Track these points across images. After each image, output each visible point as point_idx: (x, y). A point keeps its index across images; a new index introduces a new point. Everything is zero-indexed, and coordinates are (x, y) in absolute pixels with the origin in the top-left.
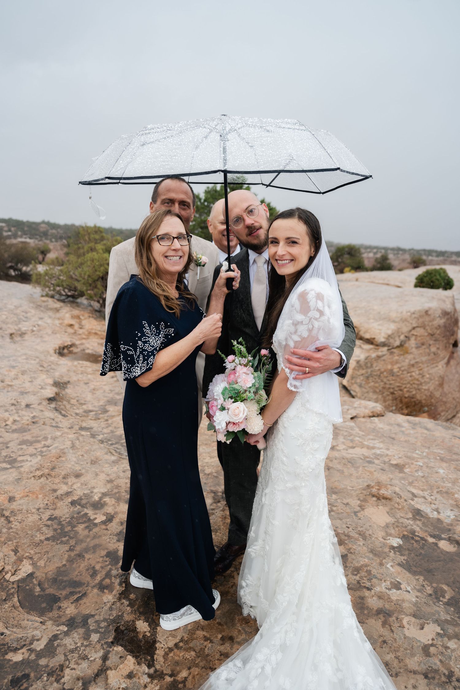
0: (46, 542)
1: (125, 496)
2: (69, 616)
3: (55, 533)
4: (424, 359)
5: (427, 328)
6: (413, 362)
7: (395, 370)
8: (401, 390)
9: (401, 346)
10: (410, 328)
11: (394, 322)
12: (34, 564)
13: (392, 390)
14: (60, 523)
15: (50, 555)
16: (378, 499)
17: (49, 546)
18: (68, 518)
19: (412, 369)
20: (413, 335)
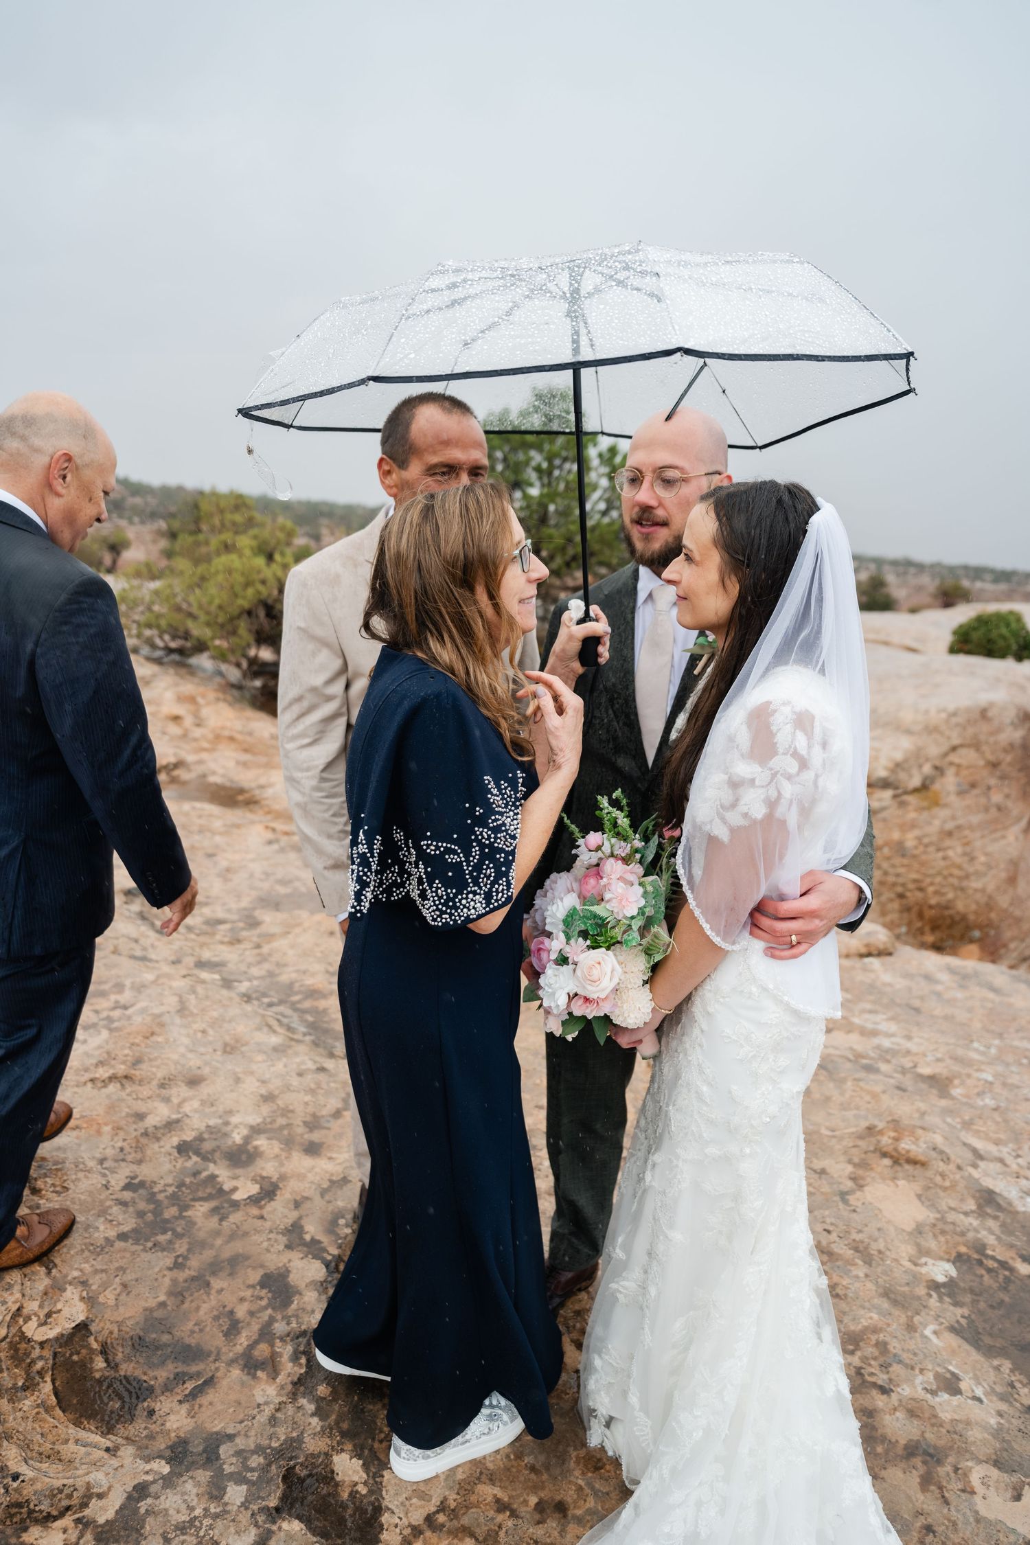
0: (119, 1245)
1: (302, 1135)
2: (173, 1435)
3: (139, 1221)
4: (975, 819)
5: (985, 748)
6: (949, 826)
7: (910, 843)
8: (921, 889)
9: (924, 788)
10: (945, 748)
11: (909, 732)
12: (90, 1301)
13: (899, 889)
14: (152, 1198)
15: (129, 1277)
16: (896, 1162)
17: (128, 1255)
18: (170, 1185)
19: (948, 842)
20: (951, 764)
